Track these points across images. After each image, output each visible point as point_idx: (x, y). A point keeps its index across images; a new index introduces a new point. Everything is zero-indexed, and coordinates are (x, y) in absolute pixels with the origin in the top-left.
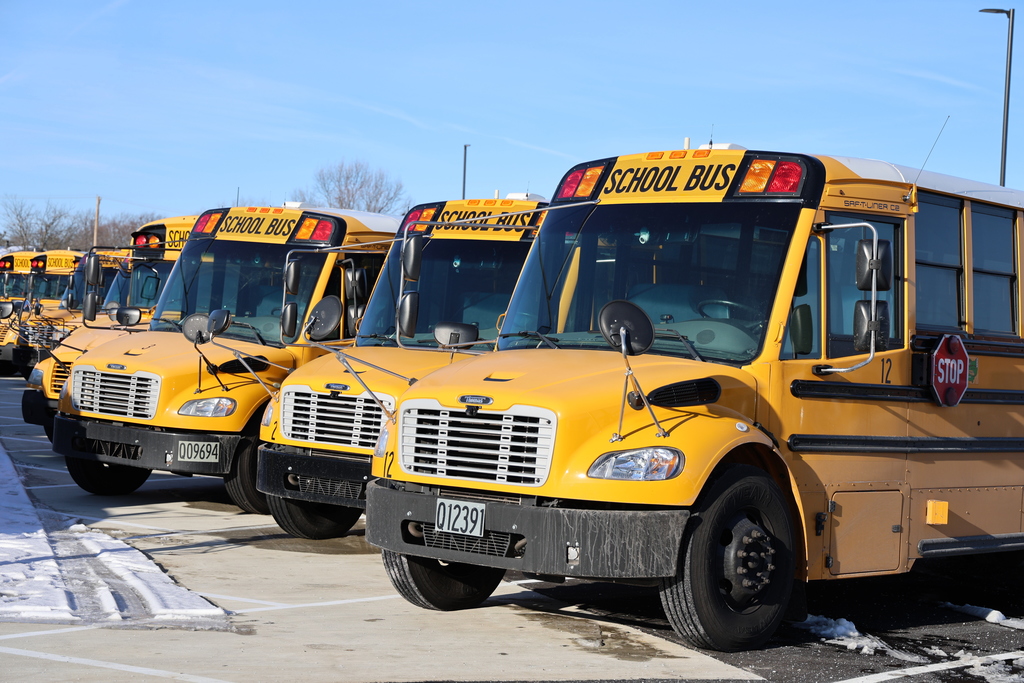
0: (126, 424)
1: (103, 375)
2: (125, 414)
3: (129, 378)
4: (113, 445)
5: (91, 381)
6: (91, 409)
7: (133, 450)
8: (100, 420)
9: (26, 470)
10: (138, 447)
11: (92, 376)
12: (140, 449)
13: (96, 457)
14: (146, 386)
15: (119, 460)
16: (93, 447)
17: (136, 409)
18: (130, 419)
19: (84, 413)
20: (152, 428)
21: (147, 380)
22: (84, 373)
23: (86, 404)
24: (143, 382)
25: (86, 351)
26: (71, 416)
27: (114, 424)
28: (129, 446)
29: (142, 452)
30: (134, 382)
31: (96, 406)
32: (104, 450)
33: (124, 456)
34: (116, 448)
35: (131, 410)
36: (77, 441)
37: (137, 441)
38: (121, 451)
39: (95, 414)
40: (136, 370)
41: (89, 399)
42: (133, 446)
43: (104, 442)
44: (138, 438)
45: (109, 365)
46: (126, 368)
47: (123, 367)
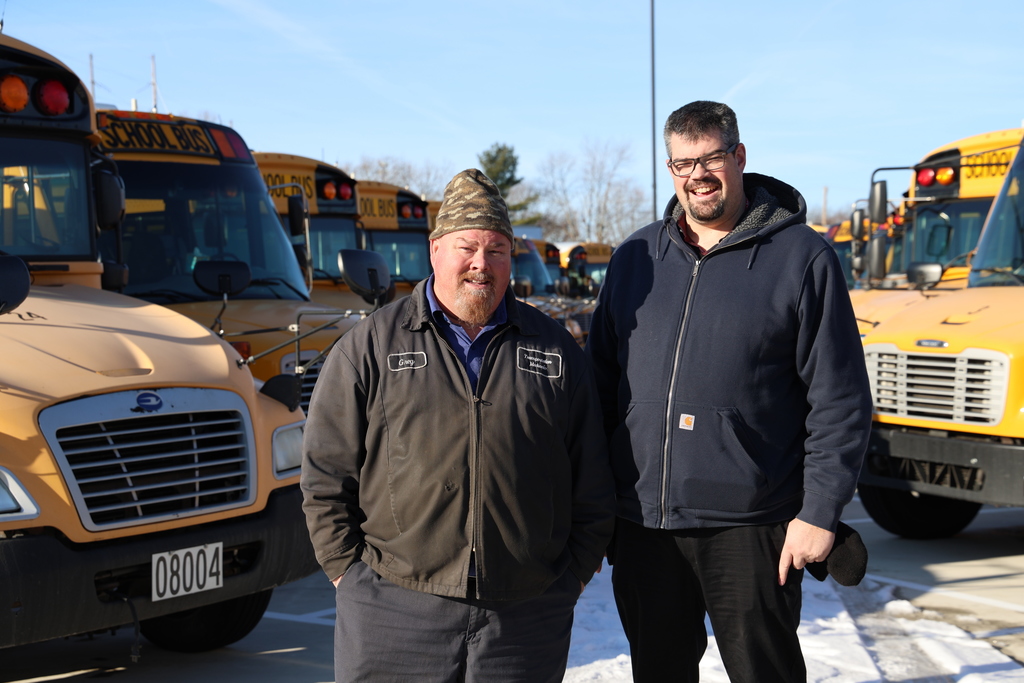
0: (952, 434)
1: (910, 357)
2: (950, 417)
3: (953, 360)
4: (933, 466)
5: (892, 368)
6: (894, 411)
7: (967, 475)
8: (909, 428)
10: (974, 470)
11: (892, 360)
12: (979, 474)
13: (908, 486)
14: (982, 371)
15: (945, 490)
16: (904, 471)
17: (968, 409)
18: (958, 424)
19: (884, 418)
20: (998, 439)
21: (982, 362)
22: (880, 355)
23: (885, 404)
24: (977, 365)
25: (877, 324)
27: (932, 433)
28: (960, 468)
29: (983, 478)
30: (962, 366)
31: (902, 407)
32: (918, 474)
33: (953, 484)
34: (939, 471)
35: (959, 412)
36: (876, 460)
37: (974, 461)
38: (948, 477)
39: (902, 419)
40: (963, 348)
41: (890, 395)
42: (968, 468)
43: (919, 462)
44: (974, 457)
45: (919, 344)
46: (945, 345)
47: (941, 344)
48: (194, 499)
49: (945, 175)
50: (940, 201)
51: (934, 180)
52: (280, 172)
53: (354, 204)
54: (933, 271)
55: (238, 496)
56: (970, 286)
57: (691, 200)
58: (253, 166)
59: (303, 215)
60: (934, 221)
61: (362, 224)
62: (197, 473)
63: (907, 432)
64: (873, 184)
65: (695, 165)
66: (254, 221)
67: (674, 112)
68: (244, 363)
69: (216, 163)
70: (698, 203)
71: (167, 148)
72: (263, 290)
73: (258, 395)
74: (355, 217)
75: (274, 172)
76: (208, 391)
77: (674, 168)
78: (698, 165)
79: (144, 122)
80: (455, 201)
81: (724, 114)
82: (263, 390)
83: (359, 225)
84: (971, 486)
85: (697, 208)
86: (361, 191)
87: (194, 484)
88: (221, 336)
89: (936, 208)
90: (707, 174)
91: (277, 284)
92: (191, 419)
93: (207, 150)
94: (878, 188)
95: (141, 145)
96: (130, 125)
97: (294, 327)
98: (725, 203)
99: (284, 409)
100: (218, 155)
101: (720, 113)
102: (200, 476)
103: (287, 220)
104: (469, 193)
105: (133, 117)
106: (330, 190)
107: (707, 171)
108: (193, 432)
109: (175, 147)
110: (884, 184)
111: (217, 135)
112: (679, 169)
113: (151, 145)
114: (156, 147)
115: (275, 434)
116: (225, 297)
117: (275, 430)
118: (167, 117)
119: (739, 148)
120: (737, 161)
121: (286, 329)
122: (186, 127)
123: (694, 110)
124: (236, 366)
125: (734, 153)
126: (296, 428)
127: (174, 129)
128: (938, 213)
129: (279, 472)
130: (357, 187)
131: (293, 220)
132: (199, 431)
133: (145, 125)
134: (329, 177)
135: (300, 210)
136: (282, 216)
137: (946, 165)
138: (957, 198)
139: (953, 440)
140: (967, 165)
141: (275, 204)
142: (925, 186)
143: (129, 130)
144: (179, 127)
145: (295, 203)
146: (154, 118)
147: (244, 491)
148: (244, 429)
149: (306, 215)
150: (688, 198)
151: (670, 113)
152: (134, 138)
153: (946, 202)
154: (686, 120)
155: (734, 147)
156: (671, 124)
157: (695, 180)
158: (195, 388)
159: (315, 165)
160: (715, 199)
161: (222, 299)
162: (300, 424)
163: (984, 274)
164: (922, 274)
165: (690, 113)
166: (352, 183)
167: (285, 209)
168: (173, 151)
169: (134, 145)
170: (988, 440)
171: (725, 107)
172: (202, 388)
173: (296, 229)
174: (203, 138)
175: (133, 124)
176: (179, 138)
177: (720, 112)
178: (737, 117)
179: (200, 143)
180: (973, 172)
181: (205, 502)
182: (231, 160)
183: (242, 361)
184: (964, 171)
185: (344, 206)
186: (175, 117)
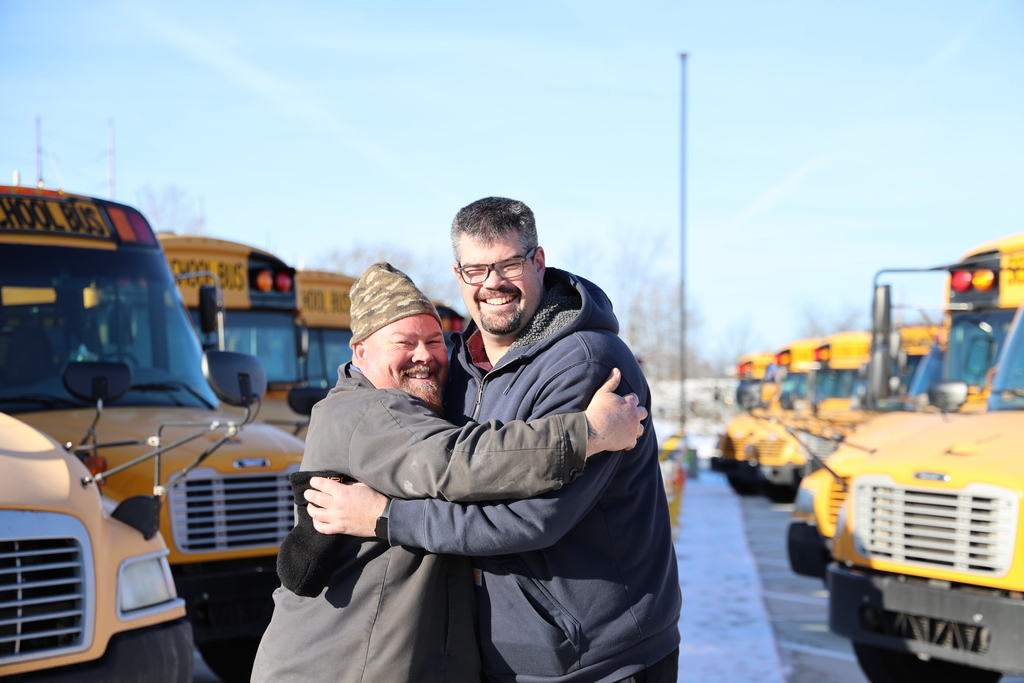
0: (955, 585)
1: (908, 492)
2: (951, 564)
3: (955, 497)
4: (933, 622)
5: (888, 505)
6: (889, 555)
7: (971, 635)
8: (908, 577)
9: (796, 654)
10: (979, 629)
11: (888, 494)
12: (984, 634)
13: (905, 647)
14: (988, 511)
15: (947, 652)
16: (897, 626)
17: (971, 555)
18: (961, 574)
19: (879, 563)
20: (1006, 593)
21: (987, 500)
22: (875, 489)
23: (880, 547)
24: (982, 504)
25: (873, 451)
26: (856, 567)
27: (932, 583)
28: (963, 627)
29: (989, 639)
30: (965, 505)
31: (899, 550)
32: (917, 632)
33: (955, 645)
34: (940, 628)
35: (962, 558)
36: (869, 614)
37: (978, 618)
38: (949, 636)
39: (897, 565)
40: (965, 482)
41: (885, 536)
42: (972, 626)
43: (918, 618)
44: (979, 612)
45: (918, 476)
46: (947, 478)
47: (941, 478)
48: (14, 643)
49: (984, 279)
50: (978, 310)
51: (970, 286)
52: (206, 258)
53: (293, 297)
54: (957, 391)
55: (71, 640)
56: (990, 409)
57: (482, 310)
58: (157, 252)
59: (215, 309)
60: (974, 332)
61: (304, 321)
62: (20, 612)
63: (906, 582)
64: (876, 288)
65: (489, 272)
66: (158, 315)
67: (463, 209)
68: (90, 481)
69: (112, 246)
70: (492, 312)
71: (52, 228)
72: (160, 396)
73: (106, 521)
74: (294, 312)
75: (197, 258)
76: (39, 514)
77: (464, 274)
78: (493, 273)
79: (27, 197)
80: (374, 296)
81: (522, 214)
82: (116, 515)
83: (299, 322)
84: (976, 647)
85: (489, 319)
86: (304, 282)
87: (15, 625)
88: (68, 450)
89: (977, 317)
90: (503, 282)
91: (177, 390)
92: (17, 547)
93: (102, 231)
94: (881, 293)
95: (20, 224)
96: (10, 203)
97: (154, 441)
98: (522, 314)
99: (136, 537)
100: (115, 237)
101: (517, 212)
102: (24, 615)
103: (197, 315)
104: (389, 284)
105: (14, 193)
106: (265, 281)
107: (503, 279)
108: (18, 562)
109: (62, 228)
110: (888, 289)
111: (116, 215)
112: (471, 276)
113: (33, 225)
114: (39, 227)
115: (122, 567)
116: (100, 403)
117: (123, 562)
118: (55, 193)
119: (538, 252)
120: (536, 267)
121: (145, 442)
122: (77, 205)
123: (487, 208)
124: (79, 484)
125: (532, 258)
126: (152, 560)
127: (62, 206)
128: (976, 323)
129: (124, 612)
130: (297, 278)
131: (204, 313)
132: (25, 561)
133: (28, 202)
134: (262, 264)
135: (213, 303)
136: (191, 309)
137: (985, 267)
138: (998, 309)
139: (956, 592)
140: (1010, 269)
141: (184, 295)
142: (962, 292)
143: (8, 207)
144: (69, 206)
145: (207, 295)
146: (39, 194)
147: (77, 634)
148: (82, 560)
149: (220, 309)
150: (479, 308)
151: (459, 210)
152: (13, 218)
153: (984, 312)
154: (479, 219)
155: (532, 252)
156: (460, 223)
157: (488, 289)
158: (23, 510)
159: (247, 252)
160: (513, 310)
161: (94, 405)
162: (157, 555)
163: (1007, 397)
164: (944, 394)
165: (483, 211)
166: (291, 272)
167: (194, 300)
168: (60, 232)
169: (12, 224)
170: (996, 594)
171: (523, 205)
172: (32, 511)
173: (207, 326)
174: (98, 217)
175: (13, 201)
176: (68, 217)
177: (516, 210)
178: (536, 216)
179: (93, 224)
180: (1015, 277)
181: (28, 647)
182: (130, 244)
183: (87, 479)
184: (1005, 276)
185: (283, 299)
186: (66, 194)
